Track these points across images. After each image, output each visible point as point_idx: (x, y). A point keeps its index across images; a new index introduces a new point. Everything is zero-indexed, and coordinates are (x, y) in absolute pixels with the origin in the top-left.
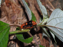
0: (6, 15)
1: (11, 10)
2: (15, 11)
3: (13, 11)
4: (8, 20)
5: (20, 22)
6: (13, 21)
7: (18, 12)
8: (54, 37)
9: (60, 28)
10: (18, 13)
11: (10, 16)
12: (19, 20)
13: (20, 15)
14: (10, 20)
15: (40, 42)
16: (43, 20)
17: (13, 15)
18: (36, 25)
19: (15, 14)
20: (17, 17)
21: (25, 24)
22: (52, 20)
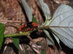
0: (2, 10)
1: (8, 5)
2: (13, 6)
3: (11, 6)
4: (5, 17)
5: (19, 18)
6: (11, 17)
7: (16, 6)
8: (59, 42)
9: (64, 26)
10: (16, 8)
11: (6, 11)
12: (17, 15)
13: (20, 10)
14: (7, 16)
15: (44, 41)
16: (45, 22)
17: (11, 10)
18: (37, 26)
19: (13, 8)
20: (15, 12)
21: (24, 26)
22: (55, 19)
